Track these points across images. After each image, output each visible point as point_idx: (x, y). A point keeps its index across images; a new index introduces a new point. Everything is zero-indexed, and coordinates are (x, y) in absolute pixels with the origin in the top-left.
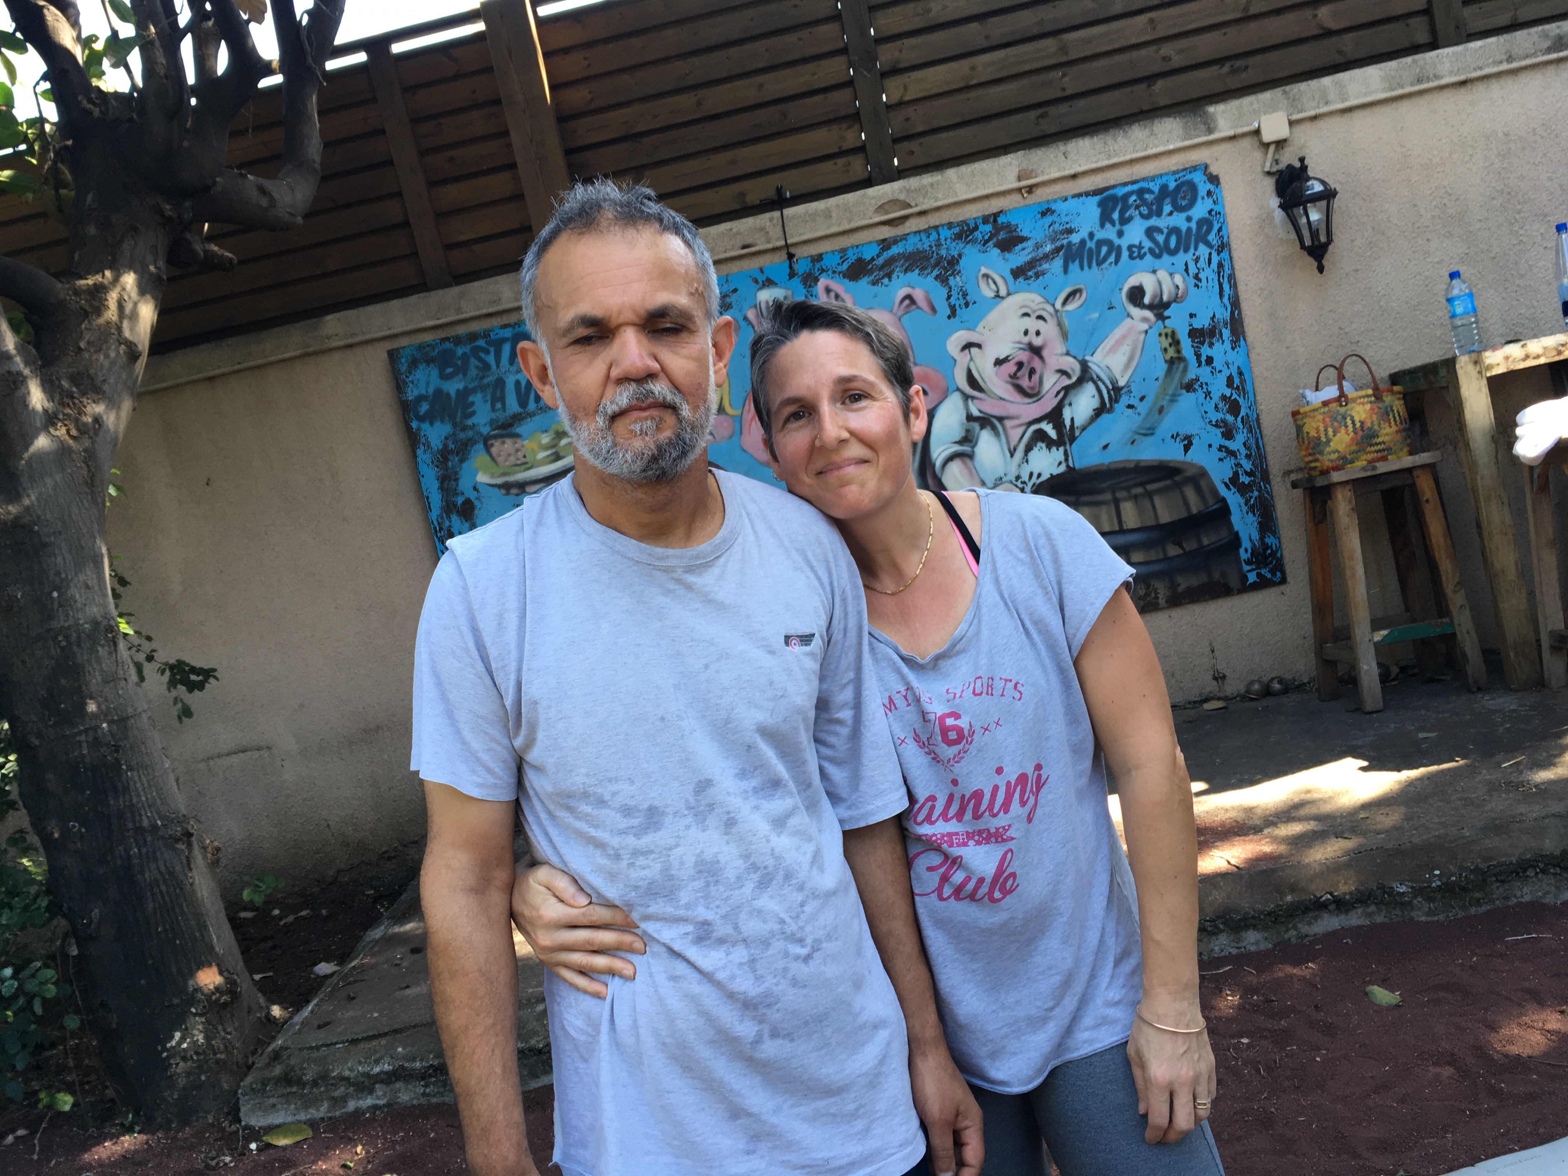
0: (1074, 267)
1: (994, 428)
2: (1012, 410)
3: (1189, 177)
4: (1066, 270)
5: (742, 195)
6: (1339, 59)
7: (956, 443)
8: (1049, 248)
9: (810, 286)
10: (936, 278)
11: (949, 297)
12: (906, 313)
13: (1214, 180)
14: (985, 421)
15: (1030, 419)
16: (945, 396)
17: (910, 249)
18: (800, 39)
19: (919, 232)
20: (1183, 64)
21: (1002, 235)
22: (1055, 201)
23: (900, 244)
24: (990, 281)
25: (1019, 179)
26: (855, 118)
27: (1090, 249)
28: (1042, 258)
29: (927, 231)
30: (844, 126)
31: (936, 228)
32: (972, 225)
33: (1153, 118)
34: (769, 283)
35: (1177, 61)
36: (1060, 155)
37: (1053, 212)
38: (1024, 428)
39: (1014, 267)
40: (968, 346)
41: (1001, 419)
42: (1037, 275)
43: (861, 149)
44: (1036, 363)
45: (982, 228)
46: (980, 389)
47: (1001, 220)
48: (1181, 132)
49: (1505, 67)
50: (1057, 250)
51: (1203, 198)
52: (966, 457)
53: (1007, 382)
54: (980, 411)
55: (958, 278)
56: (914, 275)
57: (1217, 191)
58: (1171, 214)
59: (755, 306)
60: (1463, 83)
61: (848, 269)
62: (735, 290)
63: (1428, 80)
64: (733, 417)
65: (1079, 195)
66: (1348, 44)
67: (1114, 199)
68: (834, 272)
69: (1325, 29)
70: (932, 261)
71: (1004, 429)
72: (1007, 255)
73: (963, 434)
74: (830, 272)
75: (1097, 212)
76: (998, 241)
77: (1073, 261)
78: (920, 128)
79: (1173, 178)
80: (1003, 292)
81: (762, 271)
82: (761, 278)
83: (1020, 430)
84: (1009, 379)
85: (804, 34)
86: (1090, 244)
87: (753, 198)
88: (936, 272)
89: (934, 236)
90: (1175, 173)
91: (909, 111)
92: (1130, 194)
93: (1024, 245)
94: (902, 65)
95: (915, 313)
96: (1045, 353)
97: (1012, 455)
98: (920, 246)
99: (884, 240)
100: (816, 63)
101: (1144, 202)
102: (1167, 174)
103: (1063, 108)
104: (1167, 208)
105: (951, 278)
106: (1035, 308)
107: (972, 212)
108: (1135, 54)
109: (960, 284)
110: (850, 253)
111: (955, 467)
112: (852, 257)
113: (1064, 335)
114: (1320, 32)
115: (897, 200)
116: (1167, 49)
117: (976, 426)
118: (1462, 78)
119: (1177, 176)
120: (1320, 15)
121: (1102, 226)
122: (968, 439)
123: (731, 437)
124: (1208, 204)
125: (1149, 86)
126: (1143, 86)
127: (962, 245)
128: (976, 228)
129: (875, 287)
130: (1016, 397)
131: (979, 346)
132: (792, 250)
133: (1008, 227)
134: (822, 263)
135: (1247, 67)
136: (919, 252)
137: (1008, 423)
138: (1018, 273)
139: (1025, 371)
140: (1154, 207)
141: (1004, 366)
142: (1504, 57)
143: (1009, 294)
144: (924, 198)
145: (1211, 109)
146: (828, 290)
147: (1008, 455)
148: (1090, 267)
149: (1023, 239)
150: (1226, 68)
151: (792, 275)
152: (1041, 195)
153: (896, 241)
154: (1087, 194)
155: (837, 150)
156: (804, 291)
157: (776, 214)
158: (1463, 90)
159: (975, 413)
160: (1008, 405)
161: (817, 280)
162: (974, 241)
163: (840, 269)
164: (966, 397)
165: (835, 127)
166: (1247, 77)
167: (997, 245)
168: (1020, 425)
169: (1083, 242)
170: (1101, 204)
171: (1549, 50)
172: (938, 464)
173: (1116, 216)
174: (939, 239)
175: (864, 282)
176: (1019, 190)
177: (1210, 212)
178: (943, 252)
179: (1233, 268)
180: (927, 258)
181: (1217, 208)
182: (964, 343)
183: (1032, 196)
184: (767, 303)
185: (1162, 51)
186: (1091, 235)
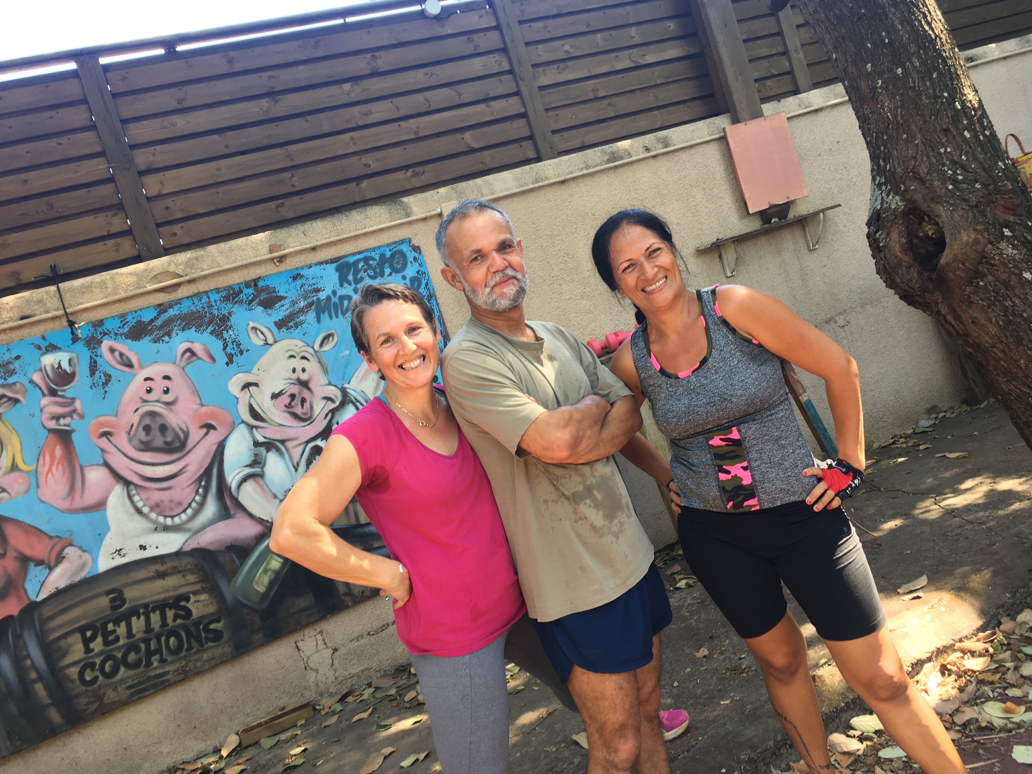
0: (325, 317)
1: (278, 450)
2: (291, 433)
3: (399, 248)
4: (319, 320)
5: (16, 274)
6: (482, 167)
7: (247, 466)
8: (302, 304)
9: (94, 348)
10: (211, 333)
11: (225, 348)
12: (188, 364)
13: (417, 249)
14: (269, 445)
15: (308, 438)
16: (232, 429)
17: (185, 311)
18: (59, 144)
19: (192, 297)
20: (380, 169)
21: (263, 296)
22: (302, 268)
23: (176, 307)
24: (258, 332)
25: (271, 252)
26: (119, 207)
27: (335, 303)
28: (298, 312)
29: (198, 295)
30: (110, 214)
31: (206, 292)
32: (237, 289)
33: (366, 206)
34: (52, 348)
35: (375, 167)
36: (300, 233)
37: (302, 276)
38: (303, 446)
39: (277, 320)
40: (247, 386)
41: (283, 442)
42: (296, 326)
43: (128, 232)
44: (306, 394)
45: (245, 291)
46: (262, 419)
47: (261, 284)
48: (388, 215)
49: (585, 172)
50: (310, 305)
51: (412, 263)
52: (257, 477)
53: (284, 411)
54: (265, 438)
55: (231, 332)
56: (191, 333)
57: (420, 257)
58: (390, 275)
59: (41, 370)
60: (563, 182)
61: (129, 331)
62: (18, 357)
63: (542, 180)
64: (27, 472)
65: (321, 263)
66: (487, 157)
67: (347, 265)
68: (116, 334)
69: (470, 147)
70: (206, 320)
71: (287, 449)
72: (270, 311)
73: (253, 458)
74: (112, 335)
75: (335, 276)
76: (261, 301)
77: (323, 313)
78: (179, 215)
79: (388, 249)
80: (270, 340)
81: (44, 338)
82: (44, 345)
83: (301, 448)
84: (285, 409)
85: (63, 140)
86: (335, 300)
87: (28, 276)
88: (210, 329)
89: (205, 299)
90: (388, 245)
91: (169, 202)
92: (359, 261)
93: (283, 302)
94: (156, 166)
95: (197, 363)
96: (311, 385)
97: (296, 470)
98: (193, 308)
99: (160, 305)
100: (78, 163)
101: (370, 267)
102: (383, 246)
103: (296, 200)
104: (387, 271)
105: (225, 332)
106: (299, 351)
107: (235, 279)
108: (344, 161)
109: (233, 336)
110: (129, 318)
111: (249, 486)
112: (132, 320)
113: (325, 370)
114: (468, 149)
115: (167, 271)
116: (367, 159)
117: (263, 450)
118: (563, 178)
119: (391, 247)
120: (465, 138)
121: (342, 285)
122: (257, 462)
123: (28, 490)
124: (416, 267)
125: (358, 184)
126: (353, 184)
127: (230, 306)
128: (241, 292)
129: (157, 345)
130: (295, 423)
131: (256, 385)
132: (71, 318)
133: (266, 289)
134: (104, 327)
135: (424, 172)
136: (193, 313)
137: (289, 444)
138: (281, 324)
139: (297, 401)
140: (378, 270)
141: (280, 398)
142: (584, 166)
143: (276, 342)
144: (191, 269)
145: (405, 199)
146: (112, 350)
147: (293, 470)
148: (337, 316)
149: (281, 298)
150: (410, 173)
151: (75, 339)
152: (290, 264)
153: (171, 305)
154: (326, 262)
155: (105, 233)
156: (89, 353)
157: (53, 288)
158: (563, 186)
159: (261, 439)
160: (288, 430)
161: (100, 342)
162: (241, 302)
163: (121, 331)
164: (251, 427)
165: (101, 216)
166: (426, 178)
167: (261, 304)
168: (300, 445)
169: (328, 298)
170: (338, 269)
171: (608, 161)
172: (234, 486)
173: (350, 277)
174: (210, 302)
175: (146, 341)
176: (272, 260)
177: (418, 272)
178: (215, 312)
179: (440, 312)
180: (202, 317)
181: (422, 269)
182: (243, 383)
183: (282, 264)
184: (53, 366)
185: (363, 160)
186: (334, 293)
